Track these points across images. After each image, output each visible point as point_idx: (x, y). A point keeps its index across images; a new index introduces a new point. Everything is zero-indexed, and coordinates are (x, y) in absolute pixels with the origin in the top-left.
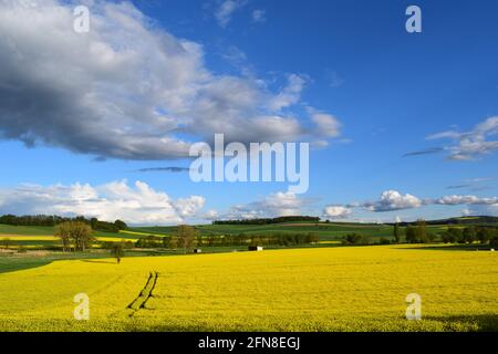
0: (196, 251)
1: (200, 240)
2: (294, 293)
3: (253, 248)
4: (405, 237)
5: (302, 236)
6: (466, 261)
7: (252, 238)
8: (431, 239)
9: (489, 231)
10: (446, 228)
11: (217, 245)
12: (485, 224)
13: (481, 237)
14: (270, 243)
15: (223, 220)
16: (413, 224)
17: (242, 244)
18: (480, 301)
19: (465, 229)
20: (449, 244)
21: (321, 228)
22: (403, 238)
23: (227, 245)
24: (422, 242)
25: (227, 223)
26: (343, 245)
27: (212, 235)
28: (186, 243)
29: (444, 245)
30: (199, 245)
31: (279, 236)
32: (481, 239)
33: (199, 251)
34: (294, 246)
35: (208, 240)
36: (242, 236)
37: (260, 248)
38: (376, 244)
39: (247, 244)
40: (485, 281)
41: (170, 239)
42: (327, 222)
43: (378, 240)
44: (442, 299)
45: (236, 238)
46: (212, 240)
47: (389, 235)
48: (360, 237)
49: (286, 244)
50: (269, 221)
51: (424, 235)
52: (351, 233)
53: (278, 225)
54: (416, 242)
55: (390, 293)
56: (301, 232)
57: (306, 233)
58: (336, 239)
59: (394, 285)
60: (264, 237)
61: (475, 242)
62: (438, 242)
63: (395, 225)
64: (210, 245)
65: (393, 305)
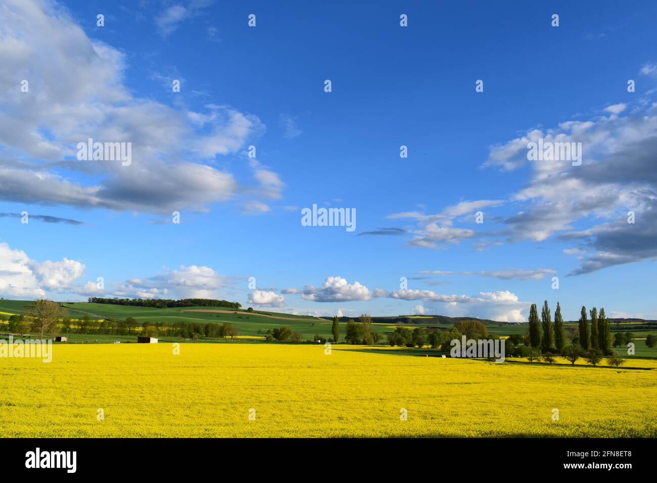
0: (58, 339)
1: (67, 323)
2: (194, 404)
3: (145, 340)
4: (345, 335)
5: (213, 327)
6: (413, 368)
7: (145, 325)
8: (376, 339)
9: (442, 333)
10: (393, 327)
11: (92, 332)
12: (439, 325)
13: (432, 341)
14: (169, 333)
15: (107, 297)
16: (356, 320)
17: (131, 333)
18: (425, 418)
19: (416, 330)
20: (396, 347)
21: (240, 317)
22: (342, 336)
23: (107, 332)
24: (364, 343)
25: (110, 302)
26: (267, 341)
27: (86, 318)
28: (45, 327)
29: (389, 348)
30: (65, 331)
31: (182, 324)
32: (432, 343)
33: (63, 339)
34: (201, 340)
35: (79, 324)
36: (131, 322)
37: (154, 340)
38: (309, 343)
39: (136, 333)
40: (432, 394)
41: (21, 318)
42: (250, 310)
43: (311, 337)
44: (381, 414)
45: (121, 324)
46: (85, 324)
47: (325, 332)
48: (289, 332)
49: (191, 337)
50: (171, 304)
51: (368, 335)
52: (278, 326)
53: (183, 310)
54: (358, 343)
55: (319, 406)
56: (213, 322)
57: (220, 323)
58: (259, 333)
59: (325, 396)
60: (161, 325)
61: (425, 347)
62: (383, 344)
63: (334, 319)
64: (82, 331)
65: (322, 422)
